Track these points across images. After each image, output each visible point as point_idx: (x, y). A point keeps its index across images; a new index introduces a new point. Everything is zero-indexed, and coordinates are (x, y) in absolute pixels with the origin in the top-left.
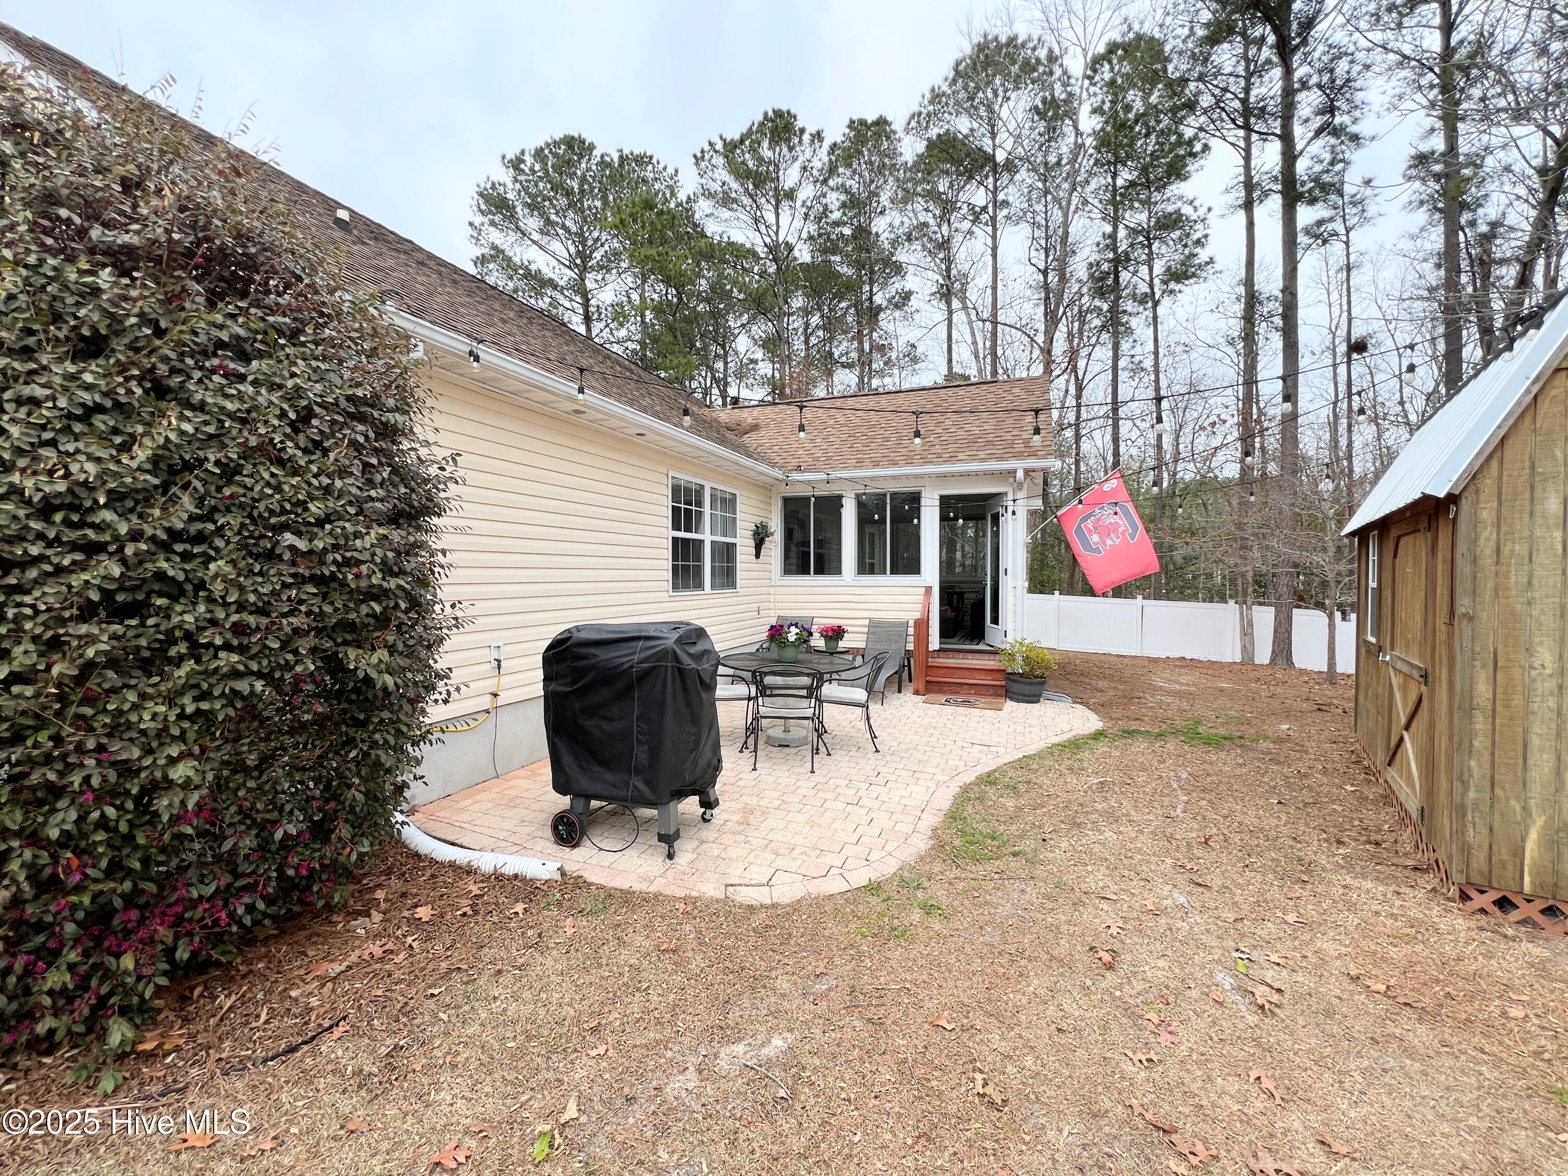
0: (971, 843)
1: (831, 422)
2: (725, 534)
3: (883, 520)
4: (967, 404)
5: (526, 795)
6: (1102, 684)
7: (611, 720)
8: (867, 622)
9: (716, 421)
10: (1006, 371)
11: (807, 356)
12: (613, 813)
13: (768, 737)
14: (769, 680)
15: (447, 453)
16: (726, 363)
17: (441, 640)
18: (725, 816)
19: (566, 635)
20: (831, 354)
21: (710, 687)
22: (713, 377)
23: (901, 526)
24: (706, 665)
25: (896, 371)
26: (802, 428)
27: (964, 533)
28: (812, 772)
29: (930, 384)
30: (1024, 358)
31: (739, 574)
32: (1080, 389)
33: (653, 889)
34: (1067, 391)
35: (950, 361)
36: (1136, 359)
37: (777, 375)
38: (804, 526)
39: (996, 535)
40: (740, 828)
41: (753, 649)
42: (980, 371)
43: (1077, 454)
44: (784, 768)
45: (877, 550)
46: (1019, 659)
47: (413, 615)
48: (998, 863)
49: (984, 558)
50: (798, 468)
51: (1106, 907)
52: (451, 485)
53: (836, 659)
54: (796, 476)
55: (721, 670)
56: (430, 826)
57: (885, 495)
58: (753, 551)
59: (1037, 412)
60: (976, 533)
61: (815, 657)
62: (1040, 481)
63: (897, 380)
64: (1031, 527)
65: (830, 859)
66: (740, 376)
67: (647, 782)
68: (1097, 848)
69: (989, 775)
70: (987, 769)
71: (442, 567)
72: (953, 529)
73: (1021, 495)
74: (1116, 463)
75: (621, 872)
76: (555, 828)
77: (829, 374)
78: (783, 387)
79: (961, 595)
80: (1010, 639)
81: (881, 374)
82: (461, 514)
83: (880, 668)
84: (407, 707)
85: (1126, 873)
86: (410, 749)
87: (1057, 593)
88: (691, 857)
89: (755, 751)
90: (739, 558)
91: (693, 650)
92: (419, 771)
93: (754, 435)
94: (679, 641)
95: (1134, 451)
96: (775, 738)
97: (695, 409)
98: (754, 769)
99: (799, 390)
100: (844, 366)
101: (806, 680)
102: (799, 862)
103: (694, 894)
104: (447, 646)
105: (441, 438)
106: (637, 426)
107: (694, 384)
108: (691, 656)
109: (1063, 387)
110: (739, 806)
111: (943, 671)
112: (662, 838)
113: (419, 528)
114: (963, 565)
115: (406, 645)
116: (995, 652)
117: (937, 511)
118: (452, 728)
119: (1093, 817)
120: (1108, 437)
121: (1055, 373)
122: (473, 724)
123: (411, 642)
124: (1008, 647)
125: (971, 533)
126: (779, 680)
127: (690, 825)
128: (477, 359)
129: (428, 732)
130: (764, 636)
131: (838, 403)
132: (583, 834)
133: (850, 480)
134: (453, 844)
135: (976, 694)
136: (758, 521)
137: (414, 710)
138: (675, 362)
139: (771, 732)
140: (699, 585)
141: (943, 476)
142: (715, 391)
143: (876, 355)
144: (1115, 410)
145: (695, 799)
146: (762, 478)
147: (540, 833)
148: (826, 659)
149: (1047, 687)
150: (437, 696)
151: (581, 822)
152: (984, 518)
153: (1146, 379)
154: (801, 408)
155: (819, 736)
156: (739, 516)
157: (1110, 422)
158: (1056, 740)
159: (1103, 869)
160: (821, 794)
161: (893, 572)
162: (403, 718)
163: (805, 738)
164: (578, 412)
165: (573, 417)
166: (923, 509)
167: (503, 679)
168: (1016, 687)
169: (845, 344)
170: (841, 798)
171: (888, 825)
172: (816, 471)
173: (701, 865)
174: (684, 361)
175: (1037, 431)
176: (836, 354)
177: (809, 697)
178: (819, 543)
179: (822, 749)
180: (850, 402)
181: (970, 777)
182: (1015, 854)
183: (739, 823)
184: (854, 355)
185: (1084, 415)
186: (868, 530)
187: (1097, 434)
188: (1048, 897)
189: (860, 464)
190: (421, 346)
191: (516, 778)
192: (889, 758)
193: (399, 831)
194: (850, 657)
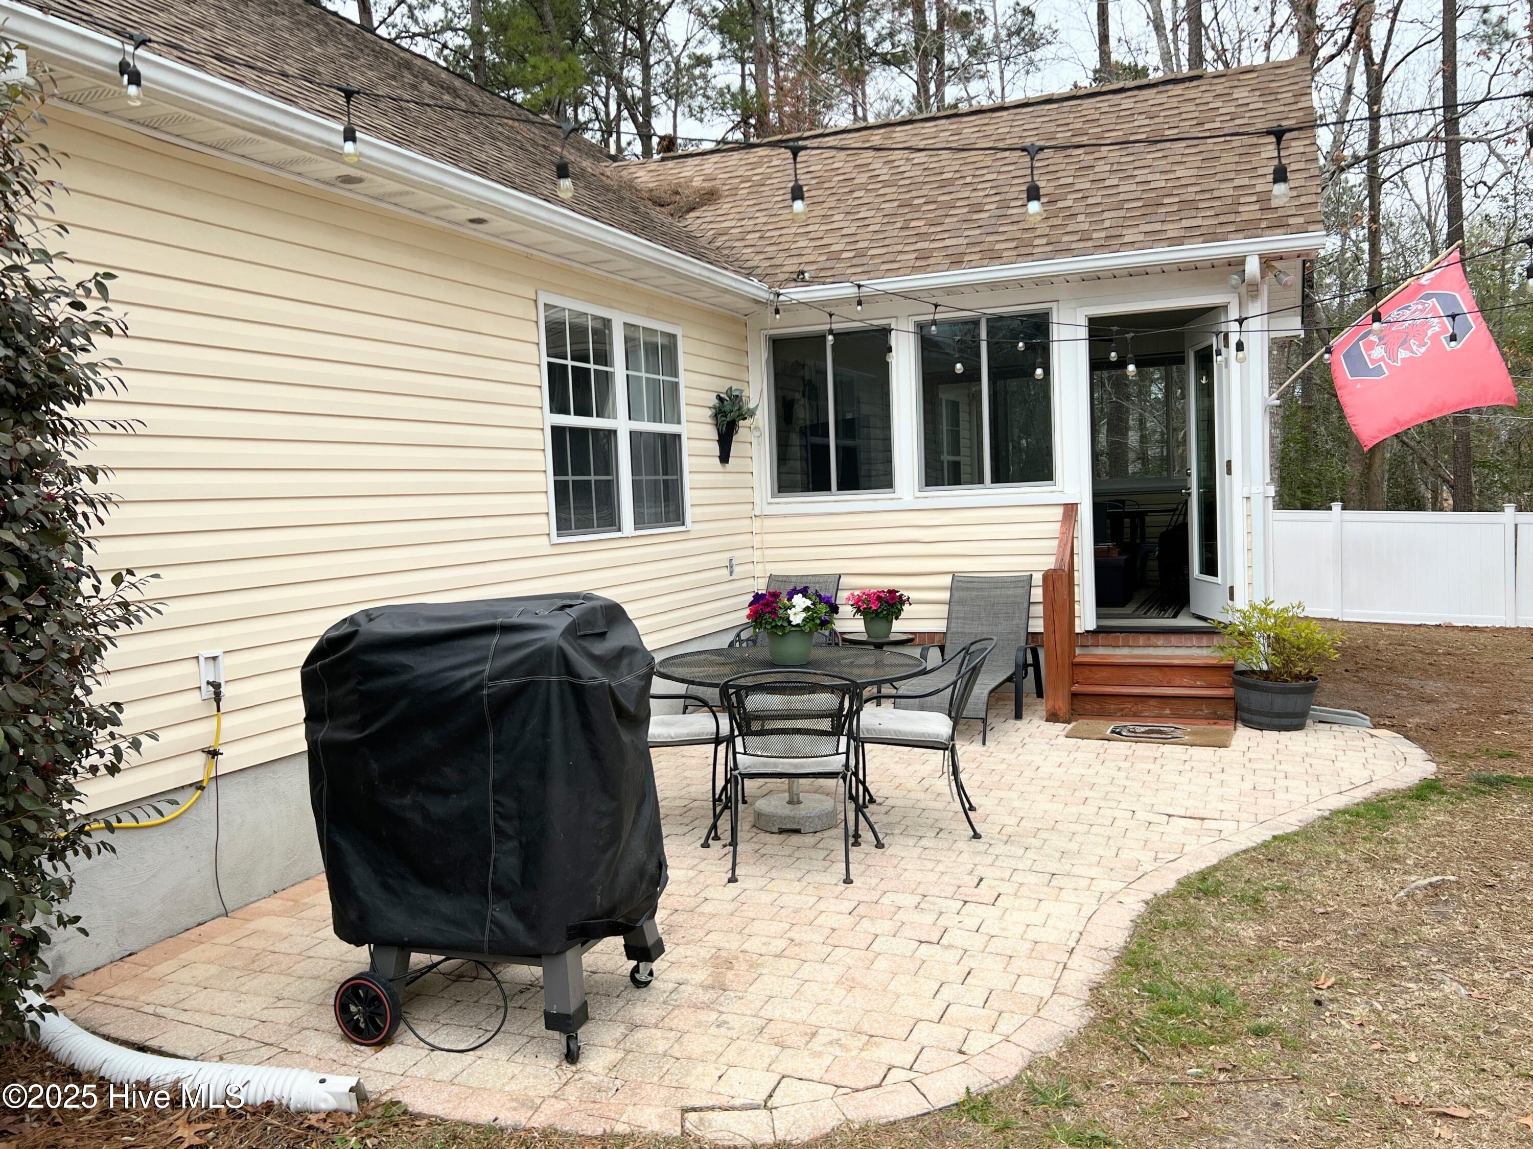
0: (1170, 1013)
1: (862, 178)
2: (656, 419)
3: (973, 375)
4: (1142, 126)
5: (282, 947)
6: (1432, 687)
7: (445, 793)
8: (947, 580)
9: (630, 186)
10: (1221, 54)
11: (811, 43)
12: (457, 977)
13: (759, 815)
14: (756, 702)
15: (86, 273)
16: (646, 68)
17: (97, 649)
18: (676, 975)
19: (346, 629)
20: (859, 38)
21: (641, 720)
22: (622, 97)
23: (1013, 384)
24: (627, 678)
25: (993, 67)
26: (797, 193)
27: (1144, 393)
28: (848, 881)
29: (1065, 89)
30: (1259, 24)
31: (690, 496)
32: (1376, 82)
33: (539, 1121)
34: (1349, 90)
35: (1104, 39)
36: (1493, 16)
37: (751, 87)
38: (815, 392)
39: (1207, 392)
40: (707, 996)
41: (723, 642)
42: (1166, 57)
43: (1374, 219)
44: (791, 874)
45: (964, 433)
46: (1262, 645)
47: (36, 600)
48: (1223, 1050)
49: (1185, 441)
50: (799, 277)
51: (1446, 1133)
52: (98, 339)
53: (888, 656)
54: (795, 293)
55: (659, 685)
56: (97, 1014)
57: (976, 323)
58: (715, 448)
59: (1279, 134)
60: (1168, 392)
61: (846, 654)
62: (1294, 278)
63: (996, 85)
64: (1277, 374)
65: (886, 1053)
66: (676, 94)
67: (520, 913)
68: (1426, 1016)
69: (1203, 876)
70: (1200, 865)
71: (91, 503)
72: (1121, 383)
73: (1255, 308)
74: (1455, 233)
75: (475, 1091)
76: (342, 1009)
77: (857, 79)
78: (764, 111)
79: (1139, 517)
80: (1241, 602)
81: (964, 74)
82: (123, 395)
83: (975, 671)
84: (36, 784)
85: (1488, 1064)
86: (47, 866)
87: (1337, 506)
88: (612, 1056)
89: (734, 843)
90: (688, 463)
91: (599, 648)
92: (68, 908)
93: (707, 213)
94: (572, 631)
95: (1492, 207)
96: (770, 817)
97: (587, 164)
98: (733, 880)
99: (797, 116)
100: (886, 61)
101: (825, 700)
102: (828, 1060)
103: (621, 1128)
104: (110, 657)
105: (72, 243)
106: (467, 202)
107: (584, 114)
108: (594, 658)
109: (1342, 81)
110: (705, 953)
111: (1105, 673)
112: (555, 1021)
113: (38, 427)
114: (1143, 457)
115: (25, 661)
116: (1211, 631)
117: (1083, 349)
118: (128, 822)
119: (1419, 954)
120: (1438, 180)
121: (1323, 53)
122: (170, 812)
123: (35, 655)
124: (1237, 619)
125: (1156, 391)
126: (774, 702)
127: (608, 992)
128: (135, 79)
129: (81, 830)
130: (742, 616)
131: (876, 138)
132: (398, 1018)
133: (905, 295)
134: (142, 1048)
135: (1178, 716)
136: (722, 386)
137: (50, 787)
138: (543, 69)
139: (762, 805)
140: (611, 521)
141: (1094, 278)
142: (627, 127)
143: (952, 36)
144: (1451, 123)
145: (617, 942)
146: (727, 299)
147: (313, 1022)
148: (869, 657)
149: (1318, 696)
150: (94, 759)
151: (392, 996)
152: (1181, 360)
153: (1514, 56)
154: (795, 152)
155: (859, 809)
156: (683, 379)
157: (1442, 148)
158: (1339, 802)
159: (1439, 1058)
160: (865, 923)
161: (998, 478)
162: (26, 804)
163: (834, 812)
164: (348, 180)
165: (341, 192)
166: (1055, 348)
167: (227, 722)
168: (1255, 699)
169: (887, 16)
170: (907, 932)
171: (1001, 982)
172: (836, 280)
173: (632, 1072)
174: (560, 66)
175: (1280, 175)
176: (870, 37)
177: (836, 732)
178: (846, 428)
179: (866, 835)
180: (900, 134)
181: (1166, 882)
182: (1259, 1033)
183: (706, 988)
184: (906, 37)
185: (1386, 138)
186: (946, 395)
187: (1415, 176)
188: (1327, 1116)
189: (923, 262)
190: (21, 60)
191: (262, 914)
192: (999, 849)
193: (35, 1026)
194: (916, 652)
